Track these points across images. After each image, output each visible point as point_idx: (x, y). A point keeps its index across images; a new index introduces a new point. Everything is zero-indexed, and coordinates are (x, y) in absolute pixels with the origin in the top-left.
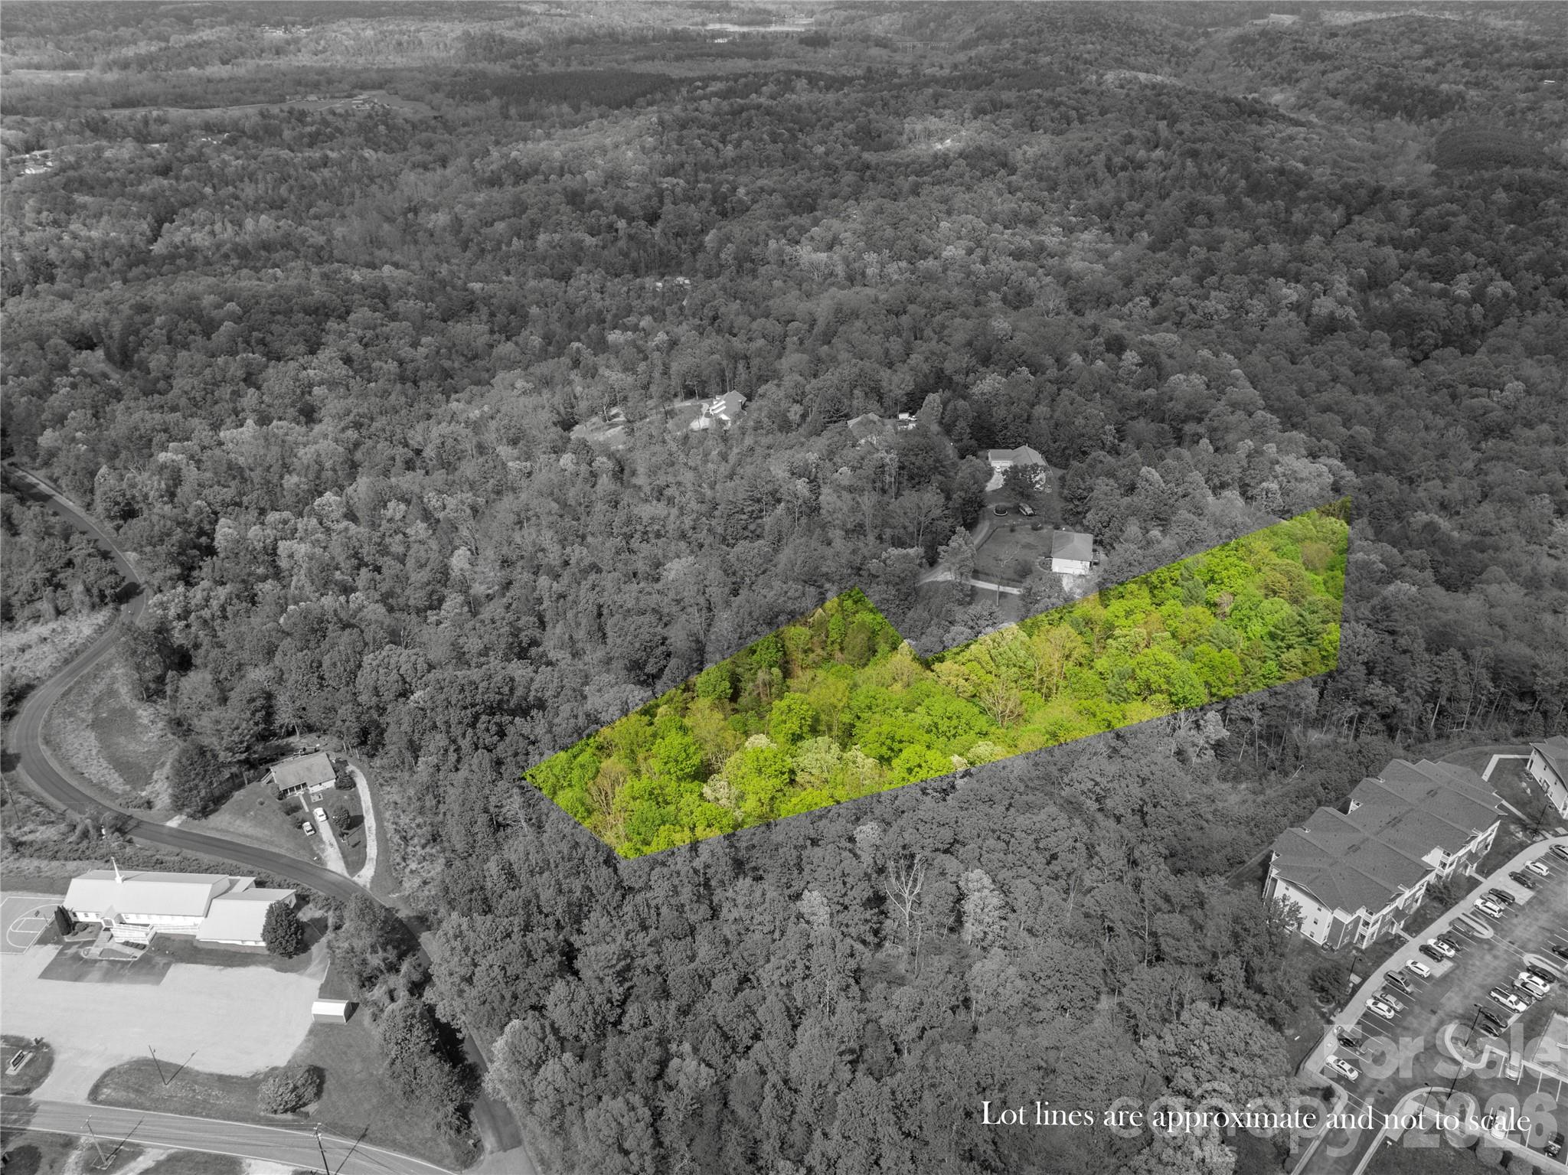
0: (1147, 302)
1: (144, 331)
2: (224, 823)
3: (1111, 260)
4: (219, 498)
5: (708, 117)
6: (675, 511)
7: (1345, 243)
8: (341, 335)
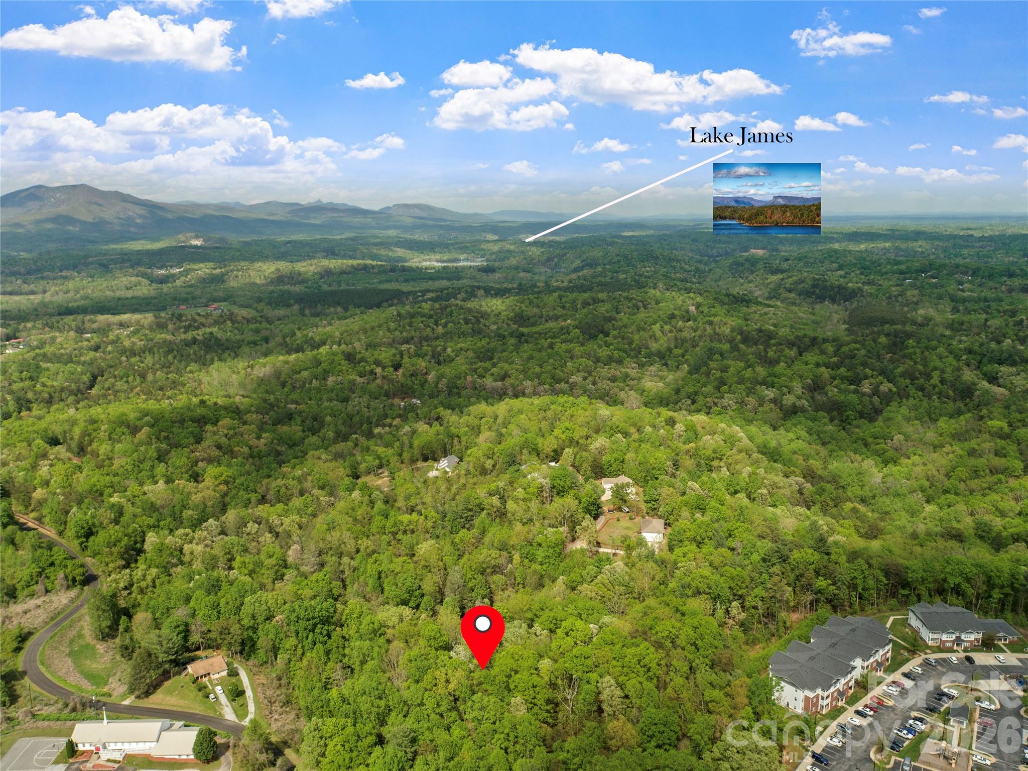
0: (689, 402)
1: (94, 434)
2: (158, 699)
3: (667, 380)
4: (145, 524)
5: (426, 311)
6: (422, 517)
7: (798, 366)
8: (215, 433)
